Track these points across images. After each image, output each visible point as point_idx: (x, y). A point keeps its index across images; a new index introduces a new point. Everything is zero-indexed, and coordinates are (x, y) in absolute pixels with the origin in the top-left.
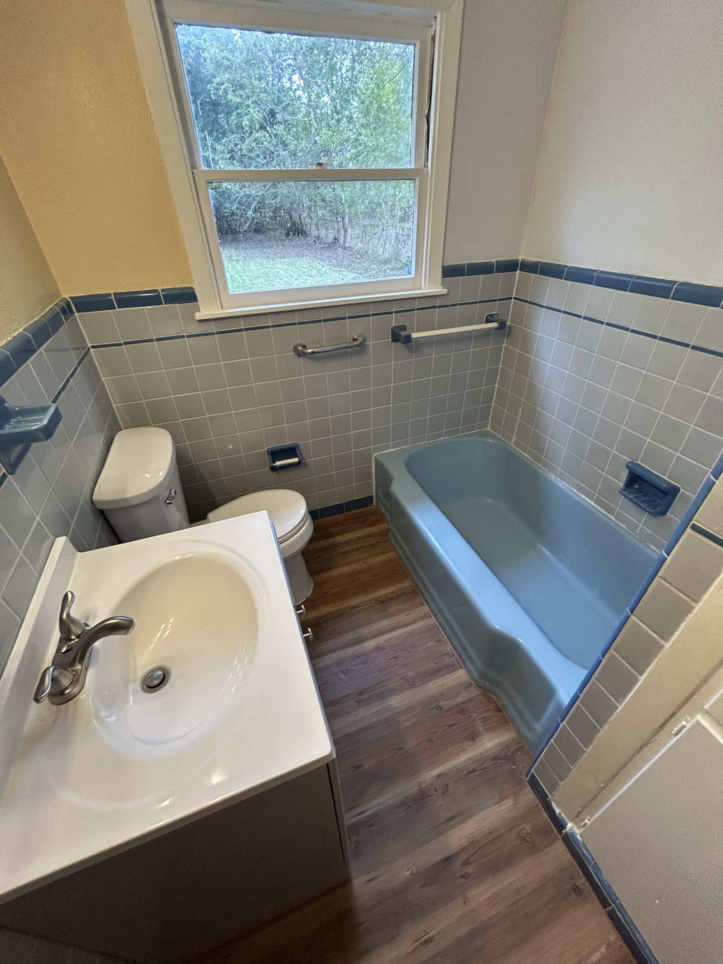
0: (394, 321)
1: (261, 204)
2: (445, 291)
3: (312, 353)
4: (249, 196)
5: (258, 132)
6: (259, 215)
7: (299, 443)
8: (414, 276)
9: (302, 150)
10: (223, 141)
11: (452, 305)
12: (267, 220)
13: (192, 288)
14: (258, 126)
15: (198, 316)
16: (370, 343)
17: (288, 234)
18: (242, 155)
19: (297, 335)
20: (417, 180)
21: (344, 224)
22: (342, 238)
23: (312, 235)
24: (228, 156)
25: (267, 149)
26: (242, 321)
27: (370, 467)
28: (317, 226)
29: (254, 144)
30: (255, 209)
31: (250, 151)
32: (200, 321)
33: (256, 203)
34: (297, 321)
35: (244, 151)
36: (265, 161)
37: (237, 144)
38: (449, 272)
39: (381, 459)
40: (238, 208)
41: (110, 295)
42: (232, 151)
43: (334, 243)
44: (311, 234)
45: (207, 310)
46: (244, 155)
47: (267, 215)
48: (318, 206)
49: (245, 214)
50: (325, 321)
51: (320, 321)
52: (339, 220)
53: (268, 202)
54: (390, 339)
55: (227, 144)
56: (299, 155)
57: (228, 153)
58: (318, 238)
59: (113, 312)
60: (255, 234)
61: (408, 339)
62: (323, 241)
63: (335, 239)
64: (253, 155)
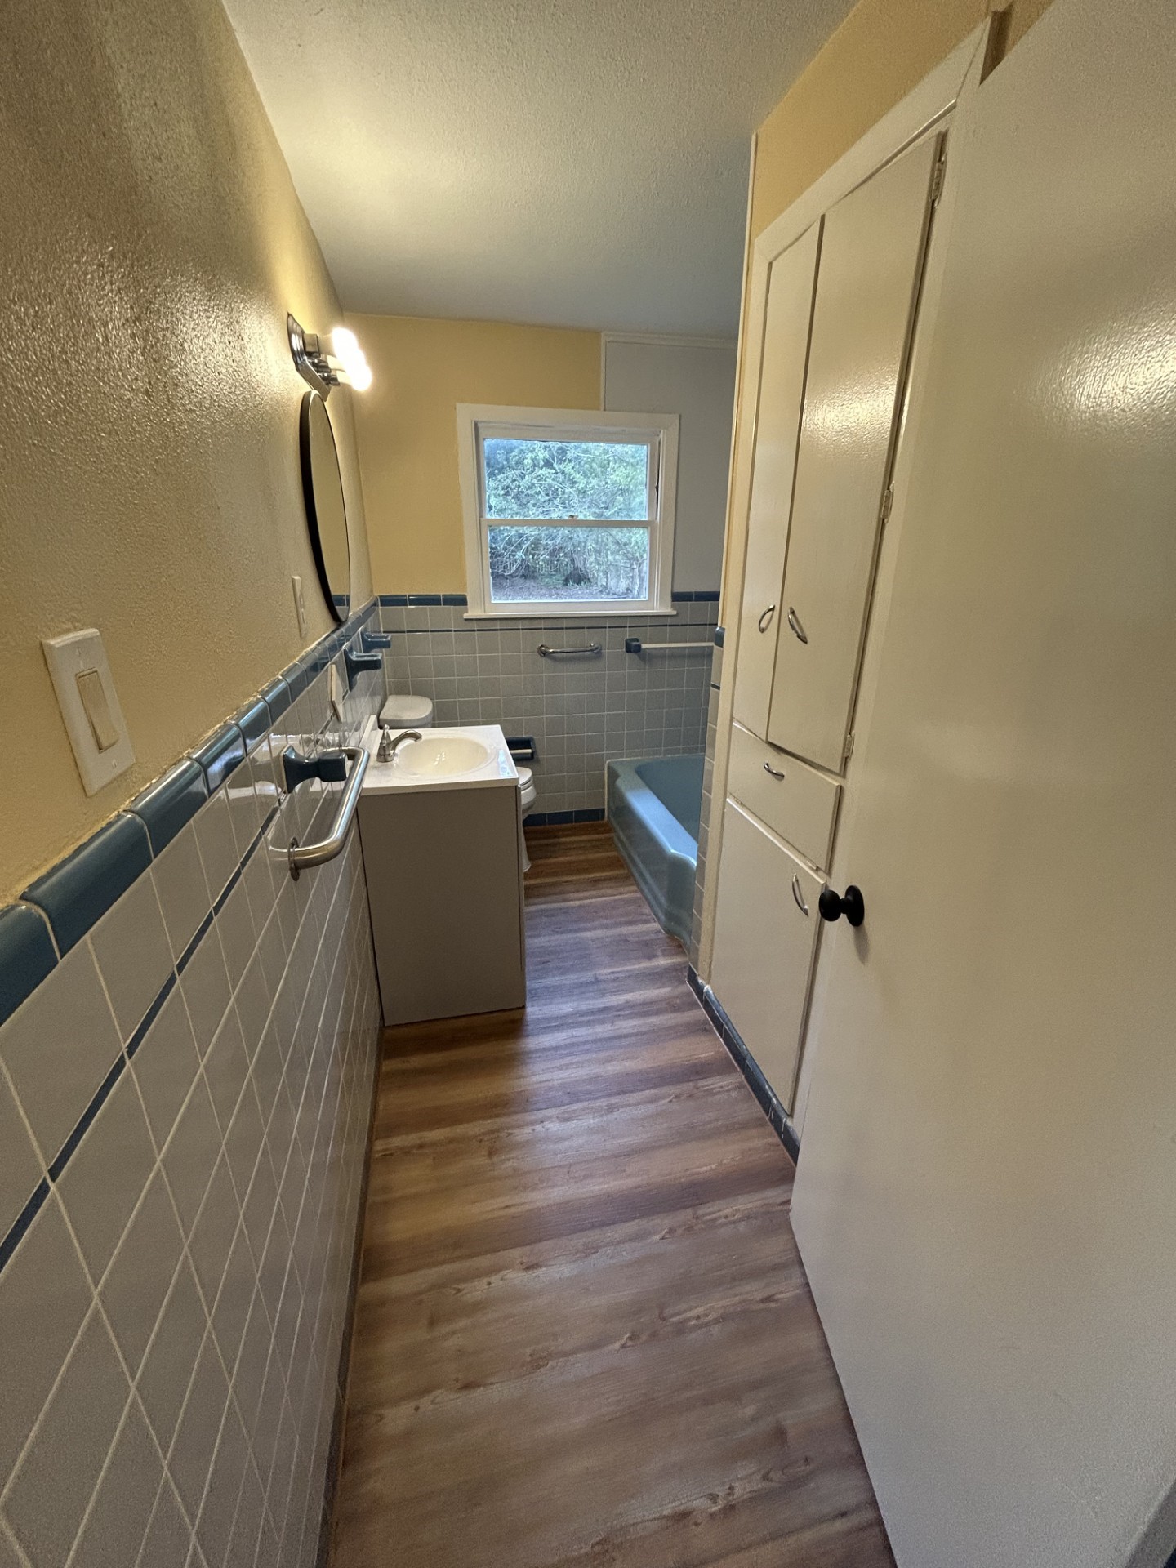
0: (628, 634)
1: (536, 544)
2: (675, 613)
3: (553, 652)
4: (521, 536)
5: (542, 468)
6: (531, 557)
7: (535, 737)
8: (647, 599)
9: (592, 488)
10: (499, 477)
11: (682, 625)
12: (541, 563)
13: (465, 595)
14: (542, 463)
15: (466, 616)
16: (606, 651)
17: (566, 582)
18: (519, 492)
19: (543, 638)
20: (649, 528)
21: (640, 572)
22: (637, 589)
23: (599, 584)
24: (502, 492)
25: (550, 486)
26: (499, 622)
27: (603, 775)
28: (606, 573)
29: (535, 481)
30: (527, 551)
31: (530, 488)
32: (466, 620)
33: (529, 543)
34: (543, 627)
35: (522, 487)
36: (547, 498)
37: (515, 480)
38: (677, 597)
39: (612, 765)
40: (505, 549)
41: (405, 596)
42: (507, 487)
43: (626, 594)
44: (596, 583)
45: (473, 612)
46: (522, 492)
47: (541, 558)
48: (608, 549)
49: (514, 556)
50: (566, 628)
51: (563, 629)
52: (635, 566)
53: (545, 543)
54: (624, 650)
55: (502, 480)
56: (589, 493)
57: (503, 489)
58: (605, 587)
59: (406, 609)
60: (523, 579)
61: (638, 649)
62: (612, 592)
63: (628, 589)
64: (531, 492)
